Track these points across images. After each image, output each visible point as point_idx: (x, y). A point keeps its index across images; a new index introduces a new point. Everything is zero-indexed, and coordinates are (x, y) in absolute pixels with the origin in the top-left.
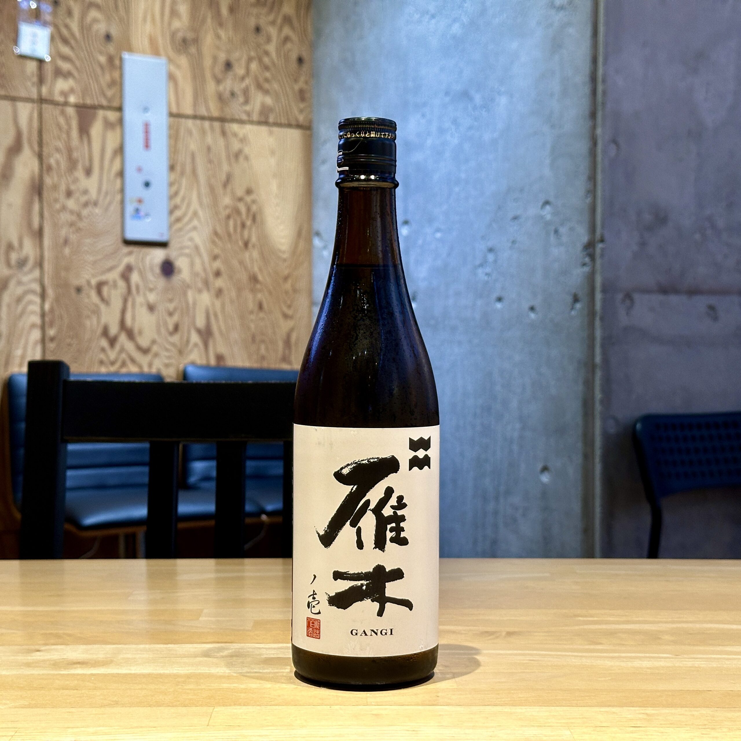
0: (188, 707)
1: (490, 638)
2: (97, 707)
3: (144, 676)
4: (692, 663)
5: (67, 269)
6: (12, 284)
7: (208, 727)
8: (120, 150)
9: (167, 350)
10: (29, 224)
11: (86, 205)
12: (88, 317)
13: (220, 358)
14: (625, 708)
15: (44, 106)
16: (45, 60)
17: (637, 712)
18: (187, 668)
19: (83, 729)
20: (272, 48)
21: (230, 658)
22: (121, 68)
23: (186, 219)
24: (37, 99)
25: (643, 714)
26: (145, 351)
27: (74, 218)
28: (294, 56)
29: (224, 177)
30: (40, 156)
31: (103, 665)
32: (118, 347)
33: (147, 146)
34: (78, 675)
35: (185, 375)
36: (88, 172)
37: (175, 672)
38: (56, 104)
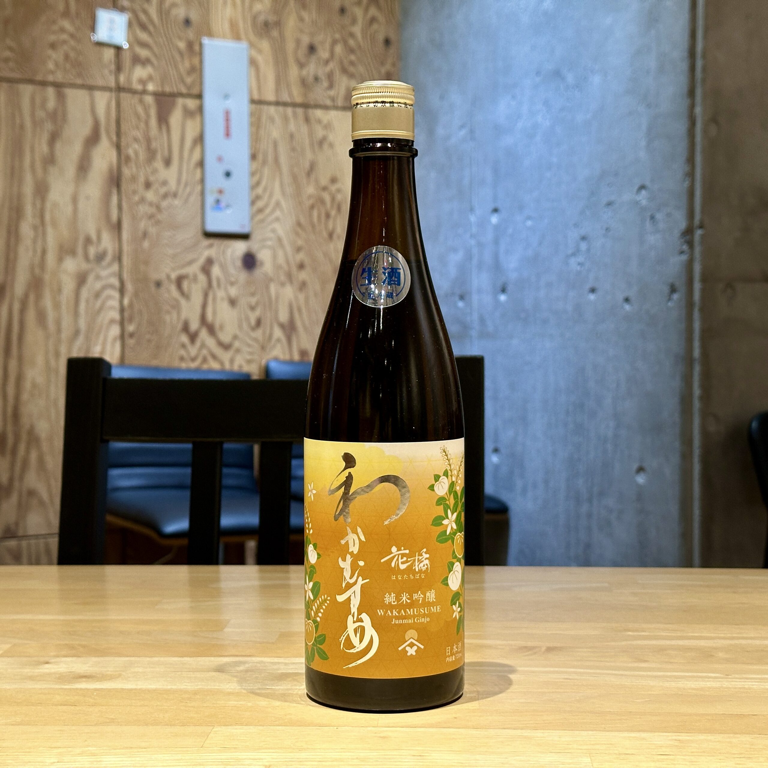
0: (186, 726)
1: (527, 654)
2: (91, 725)
3: (149, 691)
4: (743, 683)
5: (146, 263)
6: (91, 279)
7: (202, 748)
8: (200, 139)
9: (249, 346)
10: (108, 216)
11: (165, 196)
12: (168, 312)
13: (303, 353)
14: (656, 734)
15: (123, 95)
16: (123, 46)
17: (670, 738)
18: (197, 683)
19: (70, 749)
20: (357, 29)
21: (244, 673)
22: (201, 54)
23: (268, 211)
24: (115, 88)
25: (676, 740)
26: (226, 347)
27: (153, 210)
28: (381, 37)
29: (307, 165)
30: (118, 147)
31: (109, 680)
32: (198, 343)
33: (228, 134)
34: (81, 689)
35: (267, 371)
36: (168, 162)
37: (183, 687)
38: (134, 92)
